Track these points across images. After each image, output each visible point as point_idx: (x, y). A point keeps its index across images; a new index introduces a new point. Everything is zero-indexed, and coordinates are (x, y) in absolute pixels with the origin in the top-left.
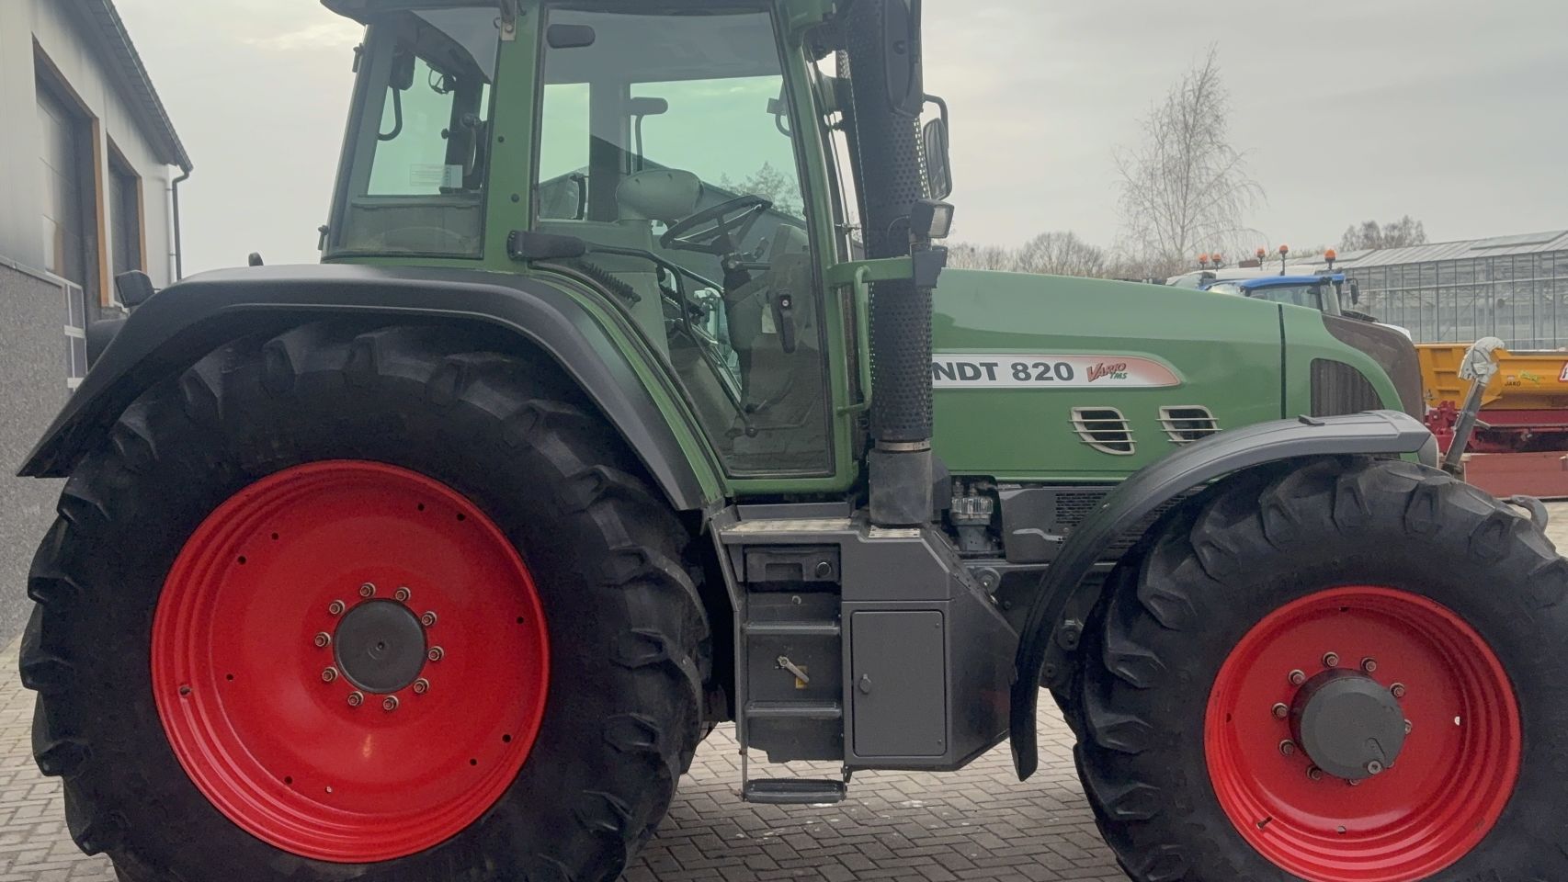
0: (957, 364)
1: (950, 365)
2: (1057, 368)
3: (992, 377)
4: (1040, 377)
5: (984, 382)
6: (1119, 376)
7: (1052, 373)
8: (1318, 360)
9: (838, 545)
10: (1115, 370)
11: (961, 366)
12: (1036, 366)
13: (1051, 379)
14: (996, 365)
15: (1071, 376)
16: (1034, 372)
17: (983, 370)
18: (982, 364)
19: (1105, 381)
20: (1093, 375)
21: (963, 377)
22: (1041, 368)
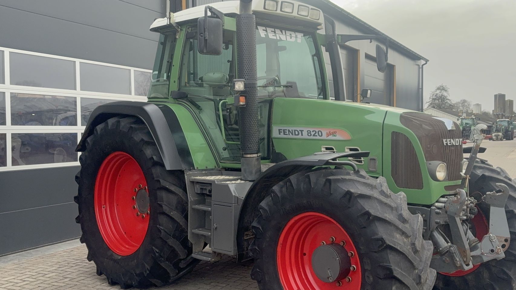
0: (294, 130)
1: (292, 130)
2: (318, 132)
3: (302, 135)
4: (314, 135)
5: (300, 136)
6: (334, 136)
7: (317, 134)
8: (394, 132)
9: (211, 184)
10: (334, 134)
11: (295, 131)
12: (313, 131)
13: (317, 136)
14: (303, 131)
15: (322, 135)
16: (313, 133)
17: (300, 132)
18: (300, 130)
19: (331, 137)
20: (328, 135)
21: (295, 135)
22: (314, 132)
